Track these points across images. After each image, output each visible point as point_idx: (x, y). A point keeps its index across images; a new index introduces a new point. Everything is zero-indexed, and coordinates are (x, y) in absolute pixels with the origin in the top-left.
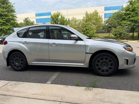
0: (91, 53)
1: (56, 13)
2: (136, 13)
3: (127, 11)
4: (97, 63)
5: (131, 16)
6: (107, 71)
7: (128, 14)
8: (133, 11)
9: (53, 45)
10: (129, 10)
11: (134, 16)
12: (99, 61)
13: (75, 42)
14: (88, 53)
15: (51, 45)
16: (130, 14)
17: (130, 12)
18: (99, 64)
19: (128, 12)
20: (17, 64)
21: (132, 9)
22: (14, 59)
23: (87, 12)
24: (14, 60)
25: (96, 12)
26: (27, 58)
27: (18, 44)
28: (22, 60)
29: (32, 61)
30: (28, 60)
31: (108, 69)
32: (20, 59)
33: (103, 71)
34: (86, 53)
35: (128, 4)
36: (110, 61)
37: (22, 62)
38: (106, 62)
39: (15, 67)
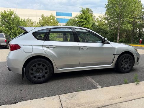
0: (118, 55)
1: (8, 11)
2: (88, 22)
3: (81, 19)
4: (121, 63)
5: (84, 24)
6: (127, 68)
7: (82, 22)
8: (86, 19)
10: (82, 18)
11: (87, 24)
12: (123, 61)
14: (116, 55)
15: (83, 48)
16: (83, 22)
17: (84, 20)
20: (38, 74)
21: (85, 18)
22: (33, 68)
25: (52, 16)
28: (46, 69)
30: (55, 67)
33: (125, 69)
34: (114, 55)
35: (81, 13)
36: (129, 60)
37: (46, 71)
38: (126, 61)
39: (36, 80)
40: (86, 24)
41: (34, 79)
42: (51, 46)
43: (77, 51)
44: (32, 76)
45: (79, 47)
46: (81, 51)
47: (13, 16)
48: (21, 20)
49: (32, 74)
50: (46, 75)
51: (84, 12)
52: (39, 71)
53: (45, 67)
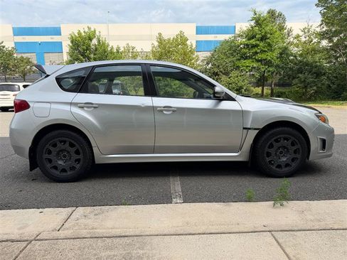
0: (255, 129)
2: (269, 45)
3: (249, 39)
4: (267, 149)
5: (259, 51)
6: (287, 165)
7: (254, 46)
8: (263, 38)
9: (166, 110)
10: (253, 37)
11: (265, 51)
12: (271, 146)
13: (217, 104)
14: (250, 129)
15: (162, 111)
16: (256, 46)
17: (258, 42)
18: (272, 151)
19: (253, 42)
20: (60, 162)
21: (260, 36)
22: (52, 148)
23: (160, 34)
24: (54, 153)
25: (181, 37)
26: (93, 144)
27: (67, 108)
28: (77, 152)
29: (105, 153)
30: (95, 150)
31: (289, 162)
32: (72, 150)
33: (279, 166)
34: (244, 128)
35: (253, 23)
36: (293, 144)
37: (78, 157)
38: (284, 147)
39: (56, 173)
40: (263, 51)
41: (54, 171)
42: (88, 105)
43: (148, 117)
44: (49, 166)
45: (153, 108)
46: (159, 117)
47: (95, 41)
48: (112, 48)
49: (50, 161)
50: (78, 166)
51: (259, 22)
52: (65, 156)
53: (74, 149)
